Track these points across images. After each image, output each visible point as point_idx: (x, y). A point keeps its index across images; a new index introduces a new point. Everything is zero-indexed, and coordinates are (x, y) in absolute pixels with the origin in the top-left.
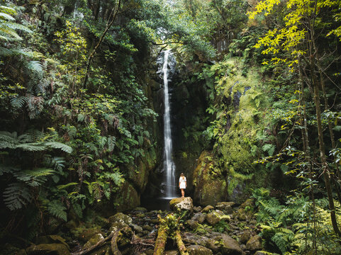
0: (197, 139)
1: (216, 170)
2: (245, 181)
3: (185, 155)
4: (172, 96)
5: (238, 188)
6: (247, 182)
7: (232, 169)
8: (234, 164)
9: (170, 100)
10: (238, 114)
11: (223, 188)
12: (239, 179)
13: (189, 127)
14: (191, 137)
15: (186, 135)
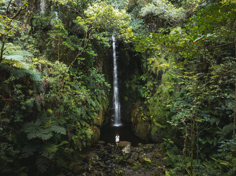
0: (134, 90)
1: (145, 117)
2: (161, 128)
3: (126, 98)
4: (118, 58)
5: (157, 132)
6: (162, 129)
7: (154, 120)
8: (156, 118)
9: (117, 61)
10: (160, 87)
11: (149, 129)
12: (158, 127)
13: (129, 81)
14: (130, 88)
15: (127, 86)
